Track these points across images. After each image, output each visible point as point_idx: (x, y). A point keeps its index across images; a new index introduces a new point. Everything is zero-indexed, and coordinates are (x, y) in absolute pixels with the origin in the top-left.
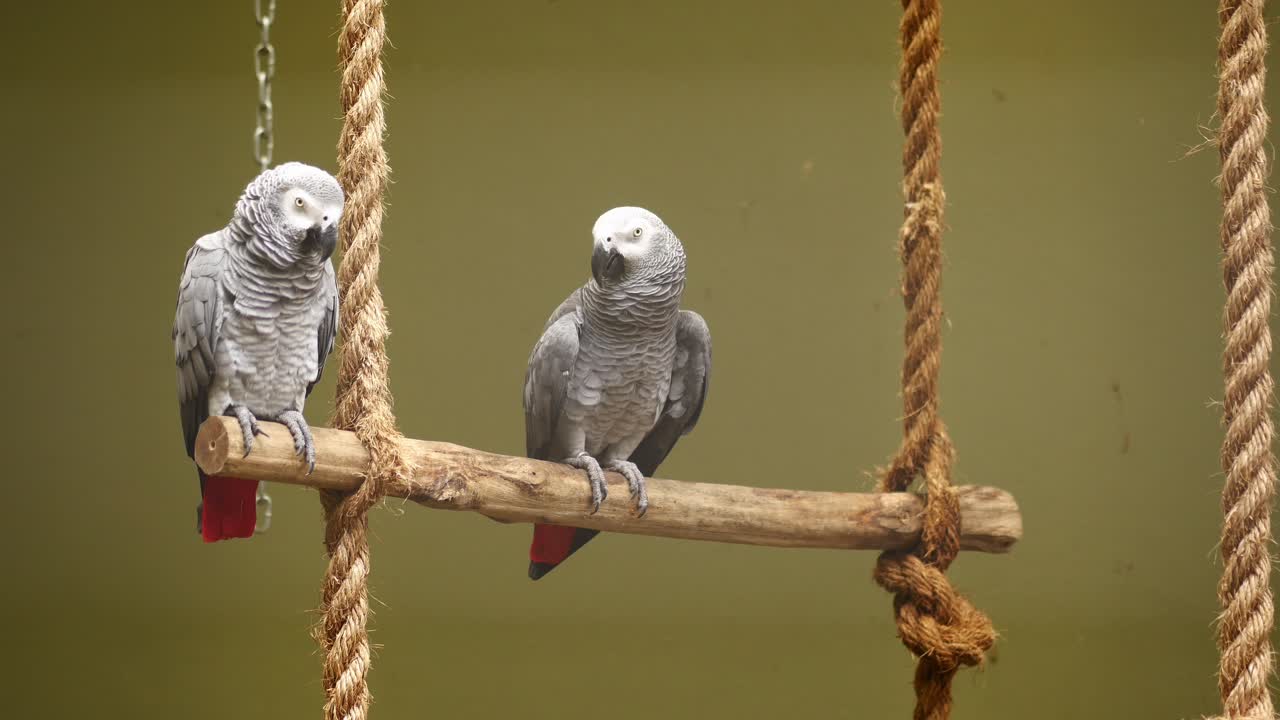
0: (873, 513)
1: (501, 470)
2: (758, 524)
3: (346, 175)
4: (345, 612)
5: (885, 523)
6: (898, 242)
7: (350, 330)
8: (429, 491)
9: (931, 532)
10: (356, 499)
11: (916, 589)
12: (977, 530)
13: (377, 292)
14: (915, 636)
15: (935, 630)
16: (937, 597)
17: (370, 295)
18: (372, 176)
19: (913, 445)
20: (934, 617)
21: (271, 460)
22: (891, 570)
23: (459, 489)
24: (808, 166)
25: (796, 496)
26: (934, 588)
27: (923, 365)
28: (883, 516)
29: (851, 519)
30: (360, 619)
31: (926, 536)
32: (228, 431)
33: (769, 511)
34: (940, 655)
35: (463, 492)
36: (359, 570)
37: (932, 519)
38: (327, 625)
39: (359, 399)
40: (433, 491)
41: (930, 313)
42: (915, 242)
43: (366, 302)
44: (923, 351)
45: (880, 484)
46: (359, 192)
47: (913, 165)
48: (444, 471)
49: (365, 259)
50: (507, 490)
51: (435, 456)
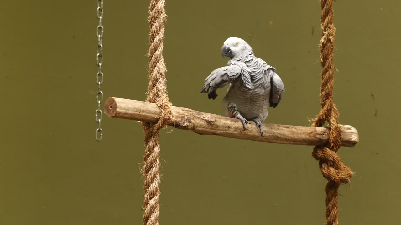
0: (314, 133)
1: (201, 117)
2: (279, 136)
3: (152, 17)
4: (152, 164)
5: (318, 136)
6: (320, 44)
7: (153, 69)
8: (180, 123)
9: (332, 139)
10: (157, 125)
11: (327, 158)
12: (345, 139)
13: (162, 57)
14: (327, 174)
15: (334, 172)
16: (334, 161)
17: (160, 58)
18: (161, 18)
19: (326, 111)
20: (333, 167)
21: (130, 112)
22: (319, 152)
23: (189, 122)
24: (271, 23)
25: (290, 127)
26: (333, 158)
27: (328, 85)
28: (318, 134)
29: (307, 135)
30: (157, 166)
31: (331, 141)
32: (116, 102)
33: (283, 132)
34: (336, 180)
35: (190, 124)
36: (157, 150)
37: (332, 135)
38: (146, 168)
39: (157, 92)
40: (181, 123)
41: (330, 68)
42: (326, 44)
43: (159, 60)
44: (328, 81)
45: (313, 124)
46: (157, 23)
47: (325, 20)
48: (184, 116)
49: (159, 46)
50: (204, 123)
51: (181, 111)
